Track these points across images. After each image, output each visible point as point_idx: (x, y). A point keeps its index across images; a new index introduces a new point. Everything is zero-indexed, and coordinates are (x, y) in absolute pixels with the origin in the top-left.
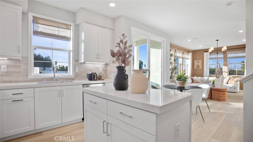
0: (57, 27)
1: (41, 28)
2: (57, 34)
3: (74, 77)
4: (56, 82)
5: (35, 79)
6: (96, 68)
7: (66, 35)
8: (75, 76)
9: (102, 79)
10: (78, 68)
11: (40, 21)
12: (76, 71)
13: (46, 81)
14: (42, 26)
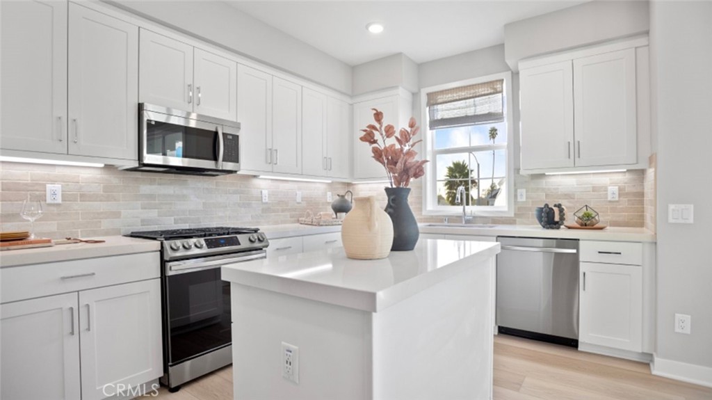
0: (470, 98)
1: (443, 112)
2: (472, 114)
3: (513, 215)
4: (449, 224)
5: (432, 216)
6: (591, 189)
7: (492, 110)
8: (515, 214)
9: (595, 226)
10: (524, 191)
11: (441, 98)
12: (519, 199)
13: (448, 222)
14: (444, 106)
